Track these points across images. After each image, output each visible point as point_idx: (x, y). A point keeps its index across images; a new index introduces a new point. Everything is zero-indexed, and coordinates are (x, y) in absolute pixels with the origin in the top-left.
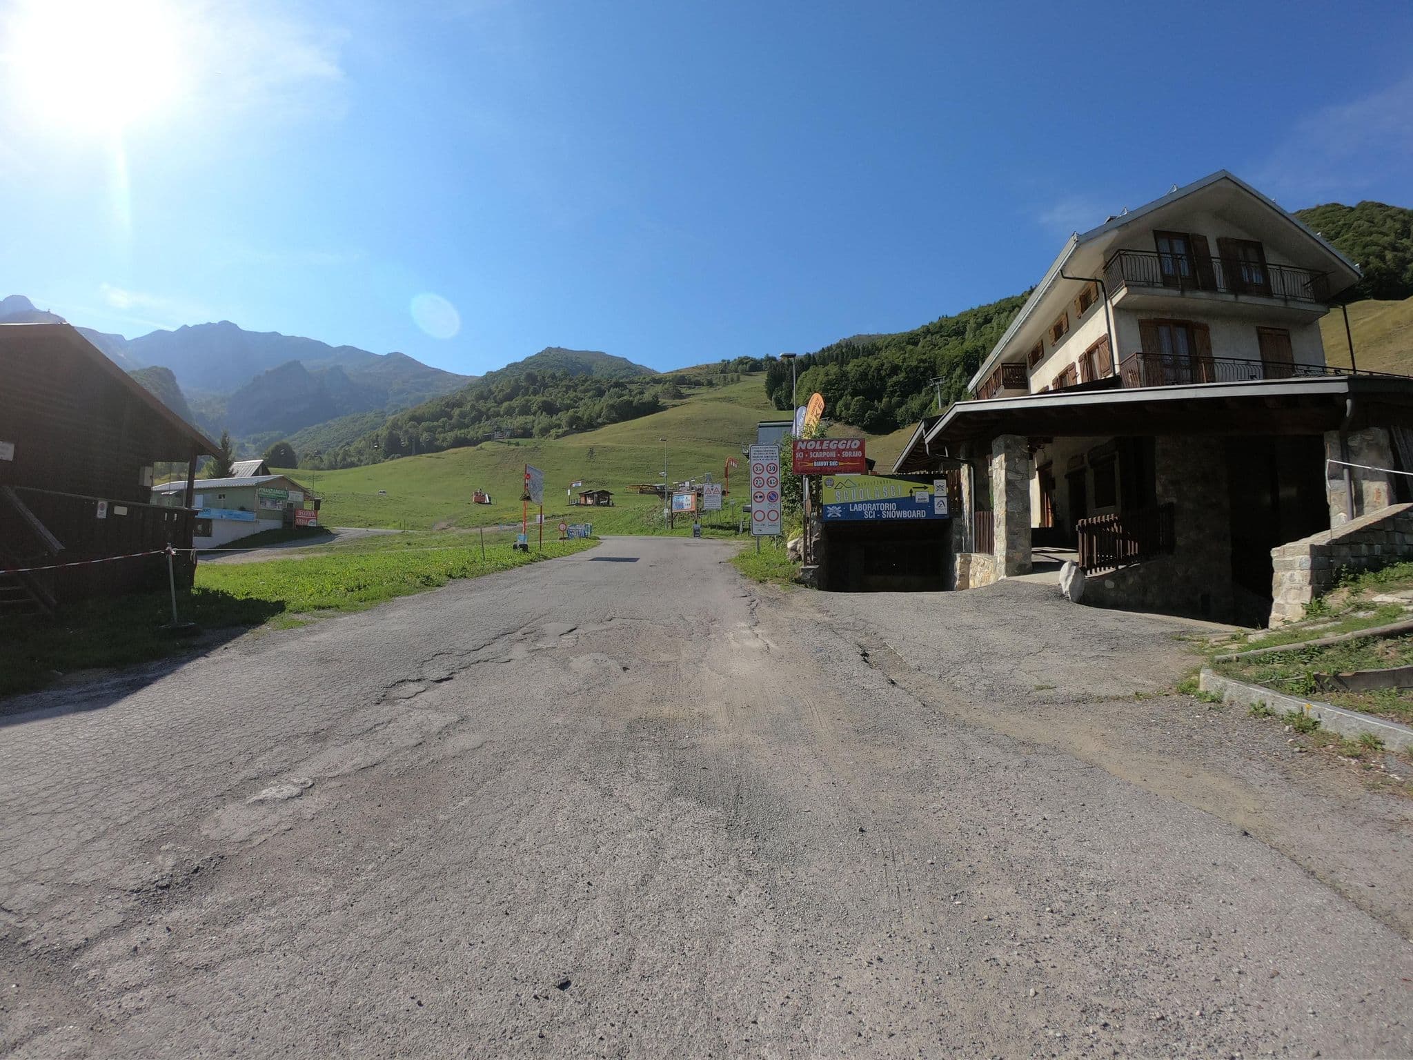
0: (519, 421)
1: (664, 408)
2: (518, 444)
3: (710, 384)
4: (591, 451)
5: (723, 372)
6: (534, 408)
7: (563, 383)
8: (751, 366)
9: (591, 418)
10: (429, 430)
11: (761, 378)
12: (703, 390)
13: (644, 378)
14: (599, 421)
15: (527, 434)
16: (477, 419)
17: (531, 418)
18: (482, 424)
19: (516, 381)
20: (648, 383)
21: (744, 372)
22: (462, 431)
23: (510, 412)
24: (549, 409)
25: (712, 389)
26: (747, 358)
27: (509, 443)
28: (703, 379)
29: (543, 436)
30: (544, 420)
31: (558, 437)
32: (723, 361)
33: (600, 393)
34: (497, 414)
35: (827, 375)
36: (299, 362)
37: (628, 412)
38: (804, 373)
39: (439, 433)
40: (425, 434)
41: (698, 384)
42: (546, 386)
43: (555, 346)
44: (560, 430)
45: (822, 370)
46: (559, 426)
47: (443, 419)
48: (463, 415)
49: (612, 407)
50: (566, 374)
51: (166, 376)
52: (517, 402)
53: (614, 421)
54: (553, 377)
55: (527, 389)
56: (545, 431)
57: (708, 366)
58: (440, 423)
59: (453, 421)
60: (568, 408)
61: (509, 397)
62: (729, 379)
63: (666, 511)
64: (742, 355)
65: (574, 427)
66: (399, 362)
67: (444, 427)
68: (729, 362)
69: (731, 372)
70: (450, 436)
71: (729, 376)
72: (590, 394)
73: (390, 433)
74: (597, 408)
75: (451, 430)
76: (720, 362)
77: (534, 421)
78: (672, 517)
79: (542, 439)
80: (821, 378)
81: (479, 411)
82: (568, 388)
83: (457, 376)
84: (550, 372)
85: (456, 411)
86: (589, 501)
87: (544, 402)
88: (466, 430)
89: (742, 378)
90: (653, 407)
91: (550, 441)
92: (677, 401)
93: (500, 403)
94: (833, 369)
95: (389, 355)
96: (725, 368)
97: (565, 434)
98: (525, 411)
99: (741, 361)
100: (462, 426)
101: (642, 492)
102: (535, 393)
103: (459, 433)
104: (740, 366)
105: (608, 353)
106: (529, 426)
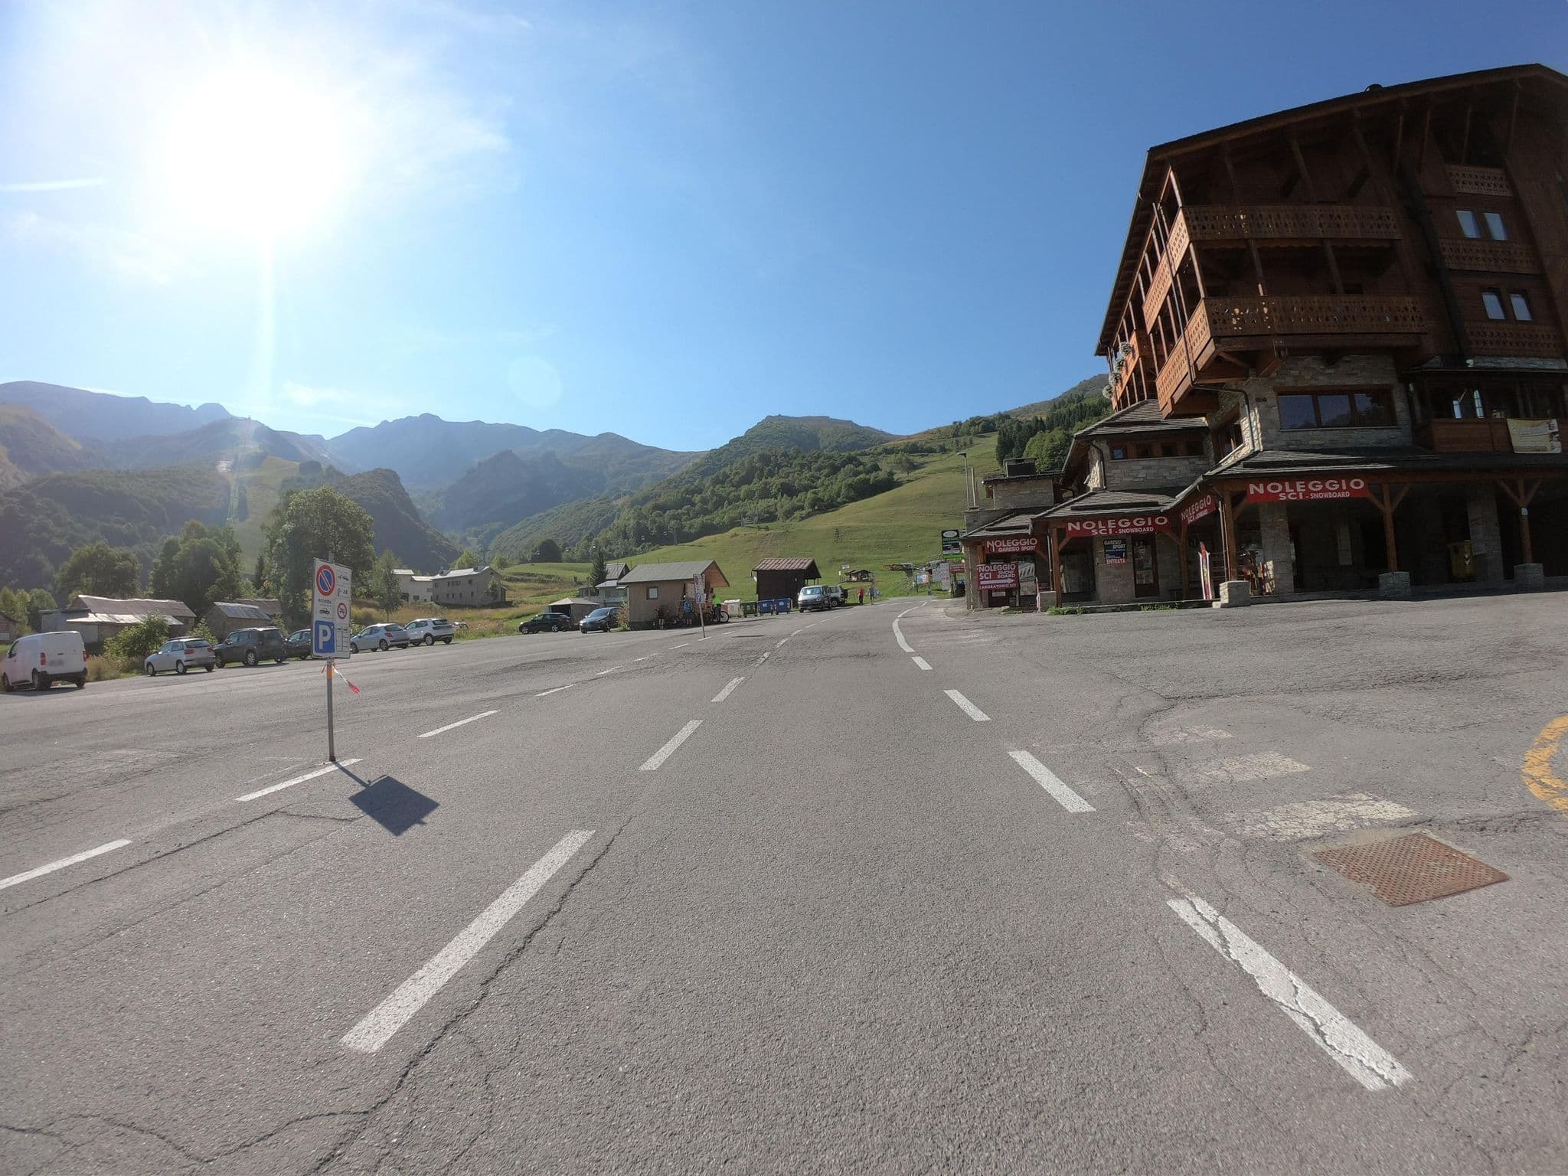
0: (763, 504)
1: (899, 484)
2: (767, 529)
3: (943, 450)
4: (837, 532)
5: (955, 435)
6: (774, 491)
7: (796, 462)
8: (984, 427)
9: (831, 499)
10: (674, 517)
11: (993, 440)
12: (936, 457)
13: (876, 449)
14: (839, 500)
15: (772, 517)
16: (719, 504)
17: (772, 501)
18: (724, 509)
19: (751, 463)
20: (880, 454)
21: (977, 434)
22: (707, 517)
23: (750, 496)
24: (788, 490)
25: (944, 457)
26: (979, 418)
27: (759, 528)
28: (935, 445)
29: (788, 518)
30: (785, 502)
31: (802, 519)
32: (955, 423)
33: (835, 470)
34: (737, 499)
35: (1052, 441)
36: (511, 451)
37: (865, 490)
38: (1031, 439)
39: (685, 520)
40: (673, 522)
41: (931, 451)
42: (780, 466)
43: (774, 414)
44: (804, 512)
45: (1047, 435)
46: (802, 508)
47: (685, 507)
48: (704, 501)
49: (850, 486)
50: (798, 452)
51: (389, 478)
52: (756, 485)
53: (853, 500)
54: (785, 455)
55: (762, 471)
56: (788, 514)
57: (939, 430)
58: (683, 510)
59: (697, 508)
60: (806, 489)
61: (747, 480)
62: (962, 444)
63: (914, 583)
64: (974, 415)
65: (816, 508)
66: (611, 442)
67: (688, 514)
68: (960, 424)
69: (963, 435)
70: (697, 522)
71: (962, 440)
72: (826, 471)
73: (638, 523)
74: (835, 487)
75: (696, 516)
76: (951, 424)
77: (776, 504)
78: (917, 586)
79: (788, 521)
80: (1047, 444)
81: (721, 497)
82: (802, 466)
83: (674, 453)
84: (782, 450)
85: (697, 498)
86: (854, 579)
87: (782, 484)
88: (711, 516)
89: (976, 440)
90: (889, 484)
91: (795, 524)
92: (913, 474)
93: (738, 486)
94: (1058, 434)
95: (601, 436)
96: (957, 430)
97: (809, 515)
98: (765, 494)
99: (974, 422)
100: (706, 512)
101: (892, 569)
102: (771, 474)
103: (705, 519)
104: (972, 428)
105: (832, 416)
106: (773, 510)
